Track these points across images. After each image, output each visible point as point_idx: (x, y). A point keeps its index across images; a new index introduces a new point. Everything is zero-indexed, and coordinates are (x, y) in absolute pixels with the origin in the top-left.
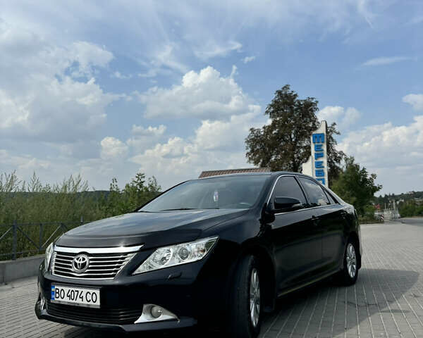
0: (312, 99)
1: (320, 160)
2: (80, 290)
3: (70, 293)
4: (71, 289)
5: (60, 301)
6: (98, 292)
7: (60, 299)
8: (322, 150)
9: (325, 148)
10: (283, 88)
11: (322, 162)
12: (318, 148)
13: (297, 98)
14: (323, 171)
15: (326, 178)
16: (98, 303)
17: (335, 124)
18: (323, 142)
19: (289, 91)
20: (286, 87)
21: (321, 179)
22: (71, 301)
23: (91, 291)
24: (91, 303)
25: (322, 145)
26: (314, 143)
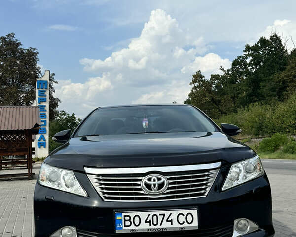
0: (34, 49)
1: (43, 104)
2: (167, 213)
3: (150, 218)
4: (152, 213)
5: (133, 230)
6: (195, 212)
7: (133, 227)
8: (46, 96)
9: (47, 94)
10: (8, 36)
11: (45, 106)
12: (42, 94)
13: (20, 47)
14: (45, 114)
15: (48, 120)
16: (195, 223)
17: (54, 74)
18: (46, 89)
19: (14, 39)
20: (11, 35)
21: (43, 121)
22: (153, 227)
23: (185, 212)
24: (186, 225)
25: (45, 92)
26: (38, 88)
